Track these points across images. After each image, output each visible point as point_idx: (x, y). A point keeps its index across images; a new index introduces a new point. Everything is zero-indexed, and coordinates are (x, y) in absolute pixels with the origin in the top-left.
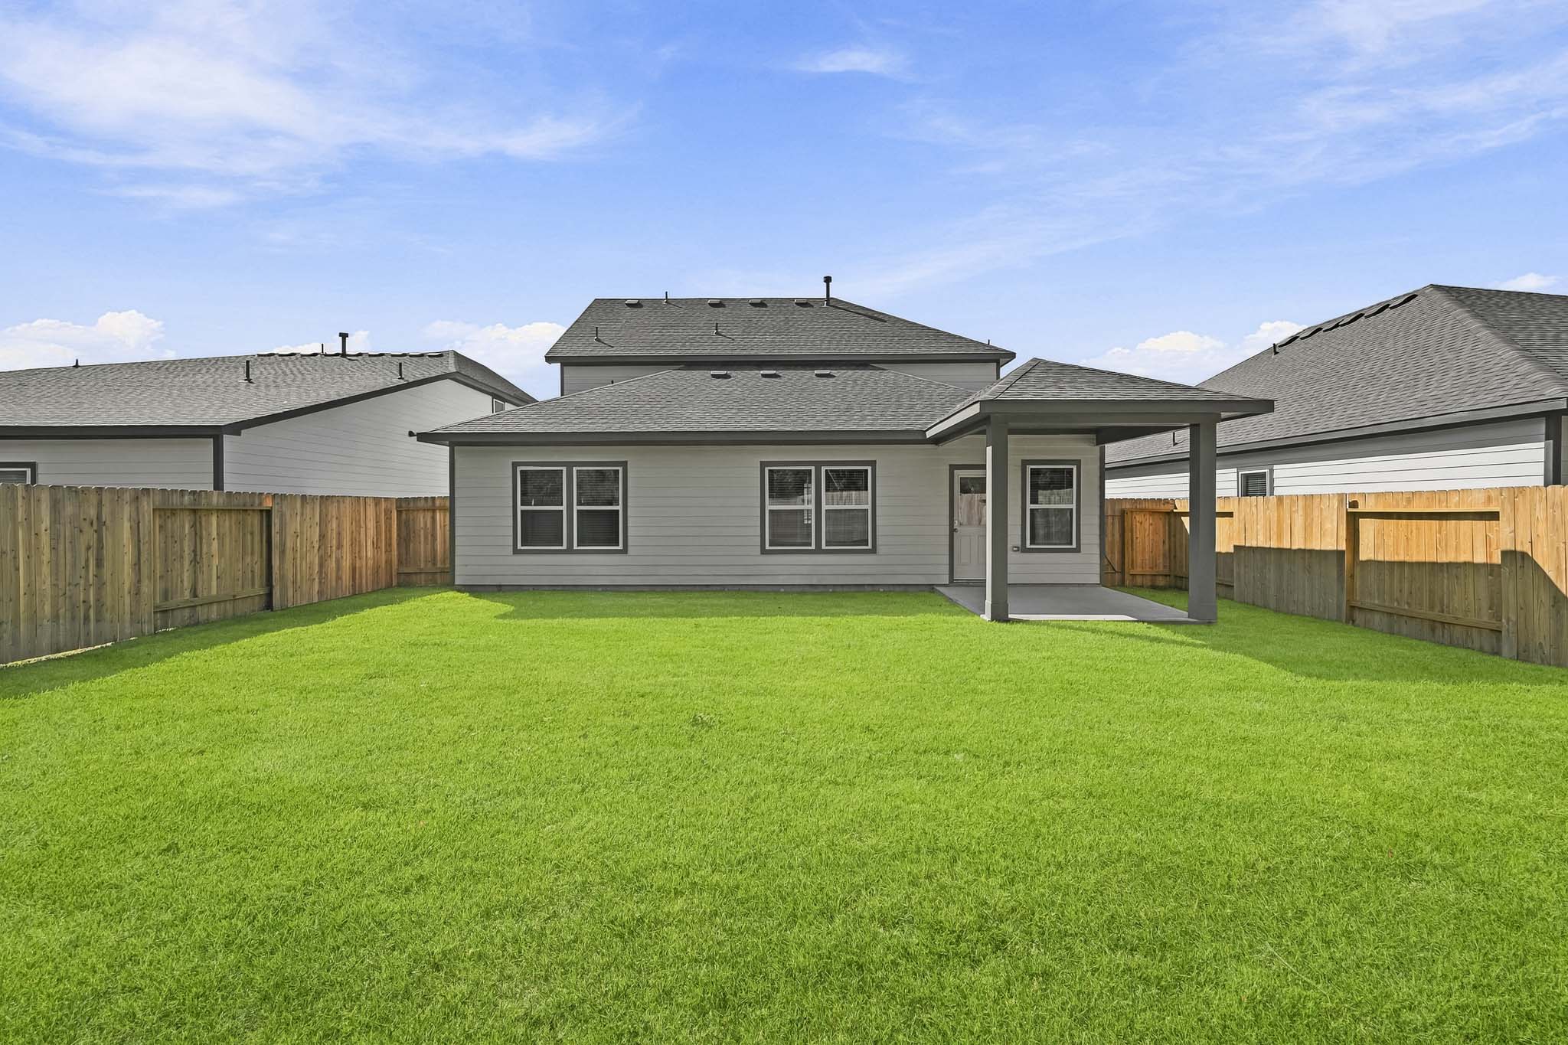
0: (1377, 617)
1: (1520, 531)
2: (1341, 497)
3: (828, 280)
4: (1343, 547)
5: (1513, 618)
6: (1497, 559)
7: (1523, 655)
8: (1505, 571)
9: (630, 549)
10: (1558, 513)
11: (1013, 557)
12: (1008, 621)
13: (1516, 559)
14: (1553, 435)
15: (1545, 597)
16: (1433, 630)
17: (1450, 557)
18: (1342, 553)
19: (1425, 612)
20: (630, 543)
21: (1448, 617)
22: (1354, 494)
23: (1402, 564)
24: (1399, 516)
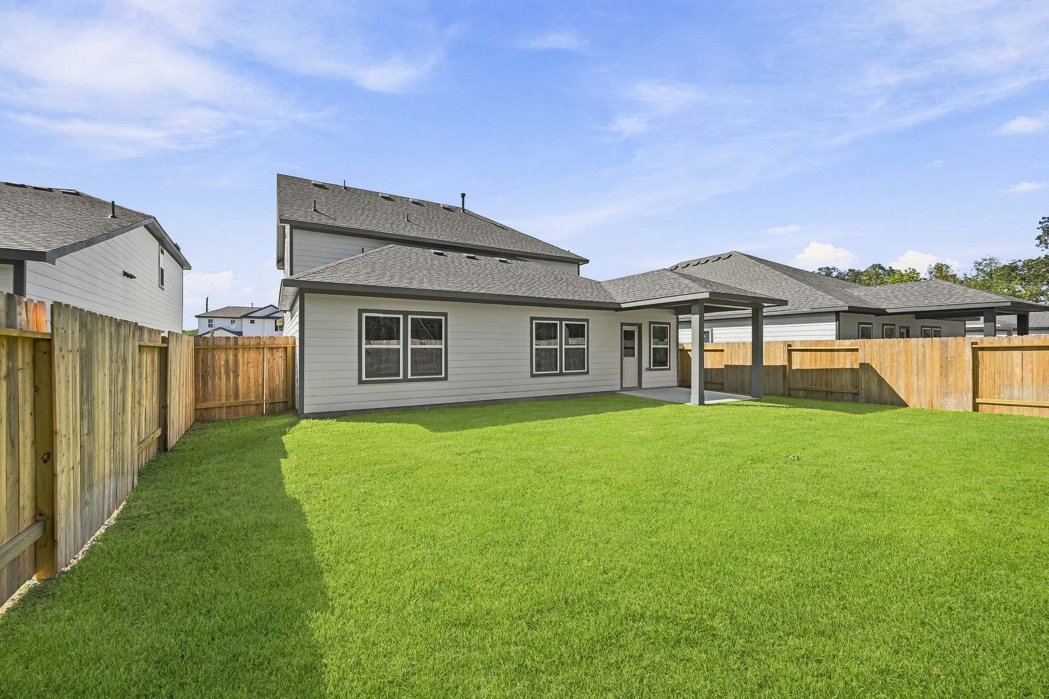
0: (801, 392)
1: (867, 356)
2: (785, 342)
3: (463, 195)
4: (786, 363)
5: (863, 387)
6: (856, 366)
7: (868, 401)
8: (860, 371)
9: (449, 377)
10: (881, 349)
11: (645, 374)
12: (704, 405)
13: (865, 367)
14: (837, 320)
15: (875, 379)
16: (827, 395)
17: (836, 367)
18: (786, 366)
19: (824, 388)
20: (449, 373)
21: (833, 390)
22: (789, 341)
23: (812, 370)
24: (811, 350)
